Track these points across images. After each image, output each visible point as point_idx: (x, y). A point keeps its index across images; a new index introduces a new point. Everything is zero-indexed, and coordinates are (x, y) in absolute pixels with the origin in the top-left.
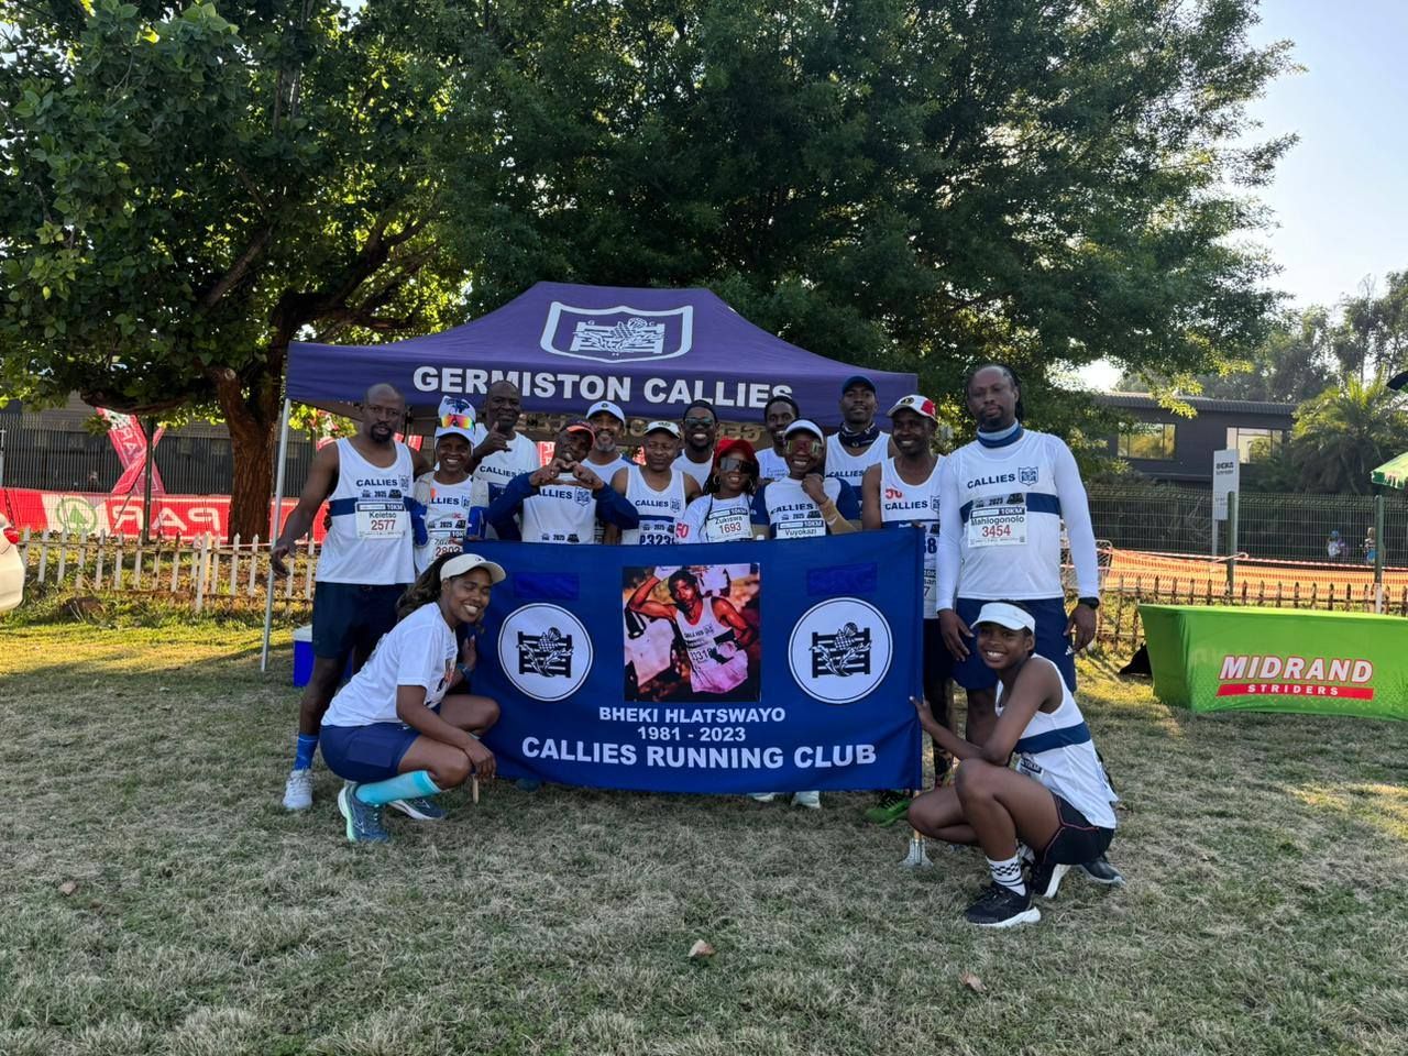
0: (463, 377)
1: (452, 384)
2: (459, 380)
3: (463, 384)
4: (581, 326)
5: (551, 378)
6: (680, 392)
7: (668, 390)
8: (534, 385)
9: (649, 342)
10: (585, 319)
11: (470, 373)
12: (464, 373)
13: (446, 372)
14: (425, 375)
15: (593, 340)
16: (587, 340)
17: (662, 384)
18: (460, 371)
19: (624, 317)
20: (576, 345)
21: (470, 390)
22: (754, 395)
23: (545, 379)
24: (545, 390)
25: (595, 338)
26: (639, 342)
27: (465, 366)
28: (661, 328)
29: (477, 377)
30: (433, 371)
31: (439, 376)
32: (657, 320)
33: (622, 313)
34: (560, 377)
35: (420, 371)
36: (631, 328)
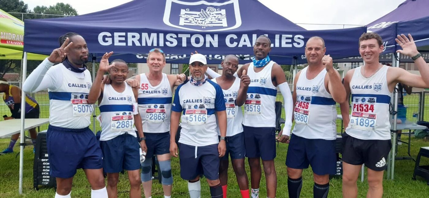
0: (126, 37)
1: (120, 41)
2: (124, 39)
3: (126, 41)
4: (183, 11)
5: (175, 36)
6: (245, 41)
7: (238, 41)
8: (165, 40)
9: (219, 20)
10: (185, 7)
11: (130, 35)
12: (127, 35)
13: (116, 34)
14: (105, 37)
15: (190, 19)
16: (187, 19)
17: (235, 37)
18: (124, 34)
19: (204, 7)
20: (182, 22)
21: (130, 44)
22: (284, 42)
23: (171, 37)
24: (171, 43)
25: (191, 18)
26: (214, 20)
27: (127, 31)
28: (223, 12)
29: (134, 37)
30: (109, 34)
31: (113, 37)
32: (221, 8)
33: (203, 5)
34: (180, 36)
35: (101, 35)
36: (208, 13)
